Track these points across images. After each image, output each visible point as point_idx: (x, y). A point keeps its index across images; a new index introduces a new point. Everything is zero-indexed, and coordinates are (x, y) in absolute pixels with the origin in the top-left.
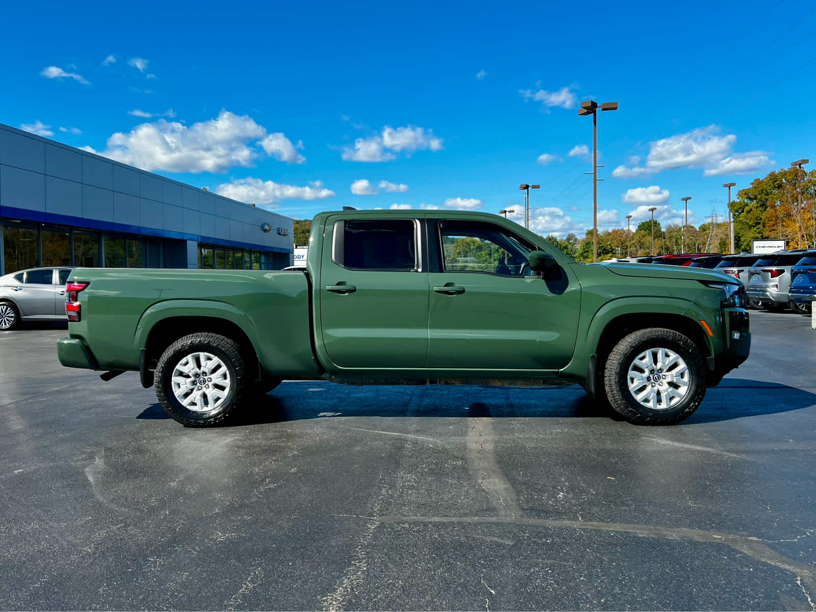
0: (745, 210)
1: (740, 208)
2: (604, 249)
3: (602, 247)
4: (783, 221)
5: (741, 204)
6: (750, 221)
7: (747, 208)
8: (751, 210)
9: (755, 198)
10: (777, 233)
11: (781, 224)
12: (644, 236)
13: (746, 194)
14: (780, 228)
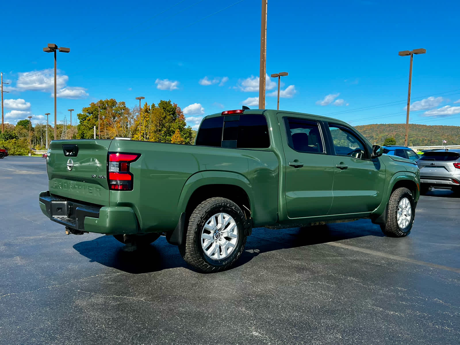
0: (87, 119)
1: (84, 118)
2: (11, 136)
3: (9, 134)
4: (107, 127)
5: (84, 116)
6: (90, 126)
7: (88, 118)
8: (90, 120)
9: (92, 113)
10: (104, 133)
11: (106, 128)
12: (22, 129)
13: (87, 111)
14: (105, 131)
